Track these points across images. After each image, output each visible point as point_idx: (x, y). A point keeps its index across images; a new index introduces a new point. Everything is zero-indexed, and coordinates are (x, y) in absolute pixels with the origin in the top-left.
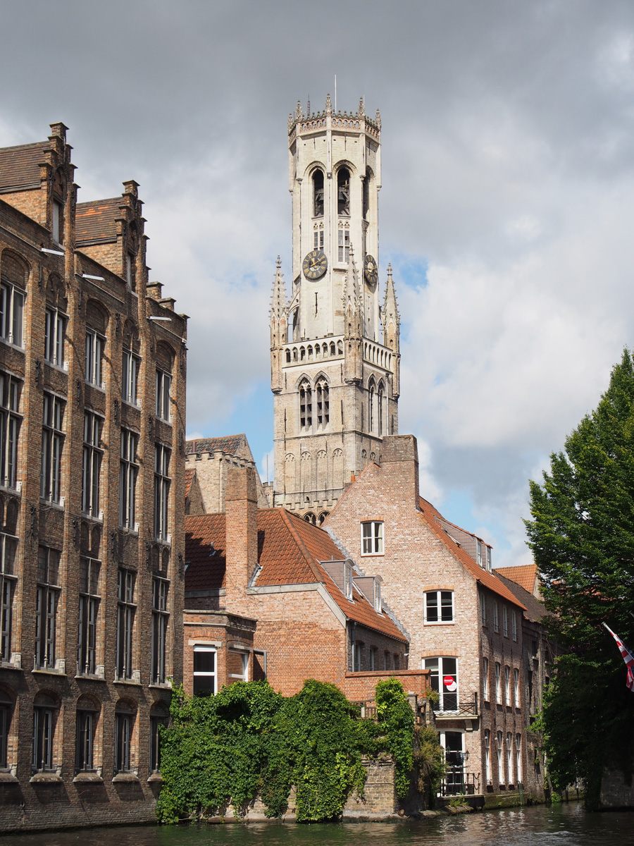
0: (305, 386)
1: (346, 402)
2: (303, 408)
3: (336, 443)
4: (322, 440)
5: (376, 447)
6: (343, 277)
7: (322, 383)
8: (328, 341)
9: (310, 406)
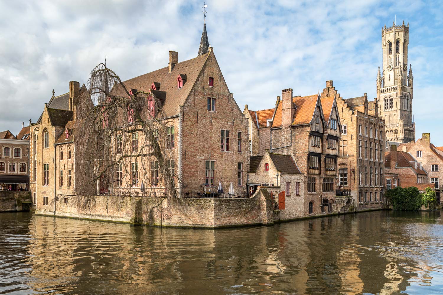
0: (386, 99)
1: (398, 102)
2: (385, 104)
3: (395, 113)
4: (391, 112)
5: (406, 113)
6: (397, 70)
7: (391, 98)
8: (393, 87)
9: (387, 104)
